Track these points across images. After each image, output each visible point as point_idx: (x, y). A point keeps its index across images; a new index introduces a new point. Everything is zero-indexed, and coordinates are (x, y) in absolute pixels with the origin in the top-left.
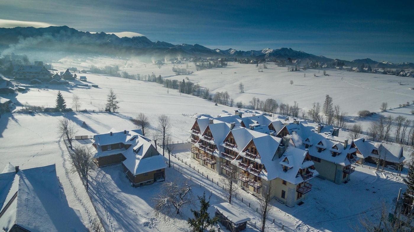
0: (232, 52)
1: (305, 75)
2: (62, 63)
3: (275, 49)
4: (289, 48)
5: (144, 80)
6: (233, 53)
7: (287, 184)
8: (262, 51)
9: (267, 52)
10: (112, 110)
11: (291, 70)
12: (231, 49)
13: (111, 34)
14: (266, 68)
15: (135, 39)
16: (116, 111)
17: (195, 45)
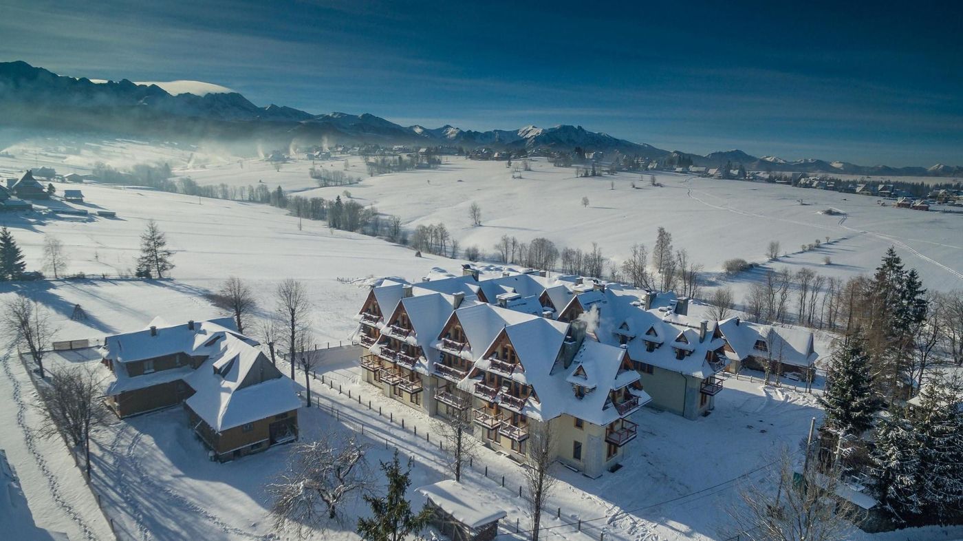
0: (452, 133)
1: (613, 185)
2: (13, 157)
3: (547, 128)
4: (576, 127)
5: (239, 198)
6: (454, 135)
7: (585, 425)
8: (517, 131)
9: (529, 135)
10: (154, 273)
11: (583, 175)
12: (448, 127)
13: (148, 84)
14: (530, 170)
15: (212, 98)
16: (166, 274)
17: (363, 116)
